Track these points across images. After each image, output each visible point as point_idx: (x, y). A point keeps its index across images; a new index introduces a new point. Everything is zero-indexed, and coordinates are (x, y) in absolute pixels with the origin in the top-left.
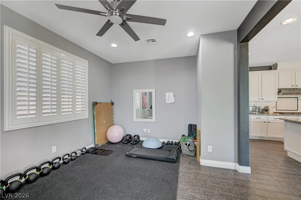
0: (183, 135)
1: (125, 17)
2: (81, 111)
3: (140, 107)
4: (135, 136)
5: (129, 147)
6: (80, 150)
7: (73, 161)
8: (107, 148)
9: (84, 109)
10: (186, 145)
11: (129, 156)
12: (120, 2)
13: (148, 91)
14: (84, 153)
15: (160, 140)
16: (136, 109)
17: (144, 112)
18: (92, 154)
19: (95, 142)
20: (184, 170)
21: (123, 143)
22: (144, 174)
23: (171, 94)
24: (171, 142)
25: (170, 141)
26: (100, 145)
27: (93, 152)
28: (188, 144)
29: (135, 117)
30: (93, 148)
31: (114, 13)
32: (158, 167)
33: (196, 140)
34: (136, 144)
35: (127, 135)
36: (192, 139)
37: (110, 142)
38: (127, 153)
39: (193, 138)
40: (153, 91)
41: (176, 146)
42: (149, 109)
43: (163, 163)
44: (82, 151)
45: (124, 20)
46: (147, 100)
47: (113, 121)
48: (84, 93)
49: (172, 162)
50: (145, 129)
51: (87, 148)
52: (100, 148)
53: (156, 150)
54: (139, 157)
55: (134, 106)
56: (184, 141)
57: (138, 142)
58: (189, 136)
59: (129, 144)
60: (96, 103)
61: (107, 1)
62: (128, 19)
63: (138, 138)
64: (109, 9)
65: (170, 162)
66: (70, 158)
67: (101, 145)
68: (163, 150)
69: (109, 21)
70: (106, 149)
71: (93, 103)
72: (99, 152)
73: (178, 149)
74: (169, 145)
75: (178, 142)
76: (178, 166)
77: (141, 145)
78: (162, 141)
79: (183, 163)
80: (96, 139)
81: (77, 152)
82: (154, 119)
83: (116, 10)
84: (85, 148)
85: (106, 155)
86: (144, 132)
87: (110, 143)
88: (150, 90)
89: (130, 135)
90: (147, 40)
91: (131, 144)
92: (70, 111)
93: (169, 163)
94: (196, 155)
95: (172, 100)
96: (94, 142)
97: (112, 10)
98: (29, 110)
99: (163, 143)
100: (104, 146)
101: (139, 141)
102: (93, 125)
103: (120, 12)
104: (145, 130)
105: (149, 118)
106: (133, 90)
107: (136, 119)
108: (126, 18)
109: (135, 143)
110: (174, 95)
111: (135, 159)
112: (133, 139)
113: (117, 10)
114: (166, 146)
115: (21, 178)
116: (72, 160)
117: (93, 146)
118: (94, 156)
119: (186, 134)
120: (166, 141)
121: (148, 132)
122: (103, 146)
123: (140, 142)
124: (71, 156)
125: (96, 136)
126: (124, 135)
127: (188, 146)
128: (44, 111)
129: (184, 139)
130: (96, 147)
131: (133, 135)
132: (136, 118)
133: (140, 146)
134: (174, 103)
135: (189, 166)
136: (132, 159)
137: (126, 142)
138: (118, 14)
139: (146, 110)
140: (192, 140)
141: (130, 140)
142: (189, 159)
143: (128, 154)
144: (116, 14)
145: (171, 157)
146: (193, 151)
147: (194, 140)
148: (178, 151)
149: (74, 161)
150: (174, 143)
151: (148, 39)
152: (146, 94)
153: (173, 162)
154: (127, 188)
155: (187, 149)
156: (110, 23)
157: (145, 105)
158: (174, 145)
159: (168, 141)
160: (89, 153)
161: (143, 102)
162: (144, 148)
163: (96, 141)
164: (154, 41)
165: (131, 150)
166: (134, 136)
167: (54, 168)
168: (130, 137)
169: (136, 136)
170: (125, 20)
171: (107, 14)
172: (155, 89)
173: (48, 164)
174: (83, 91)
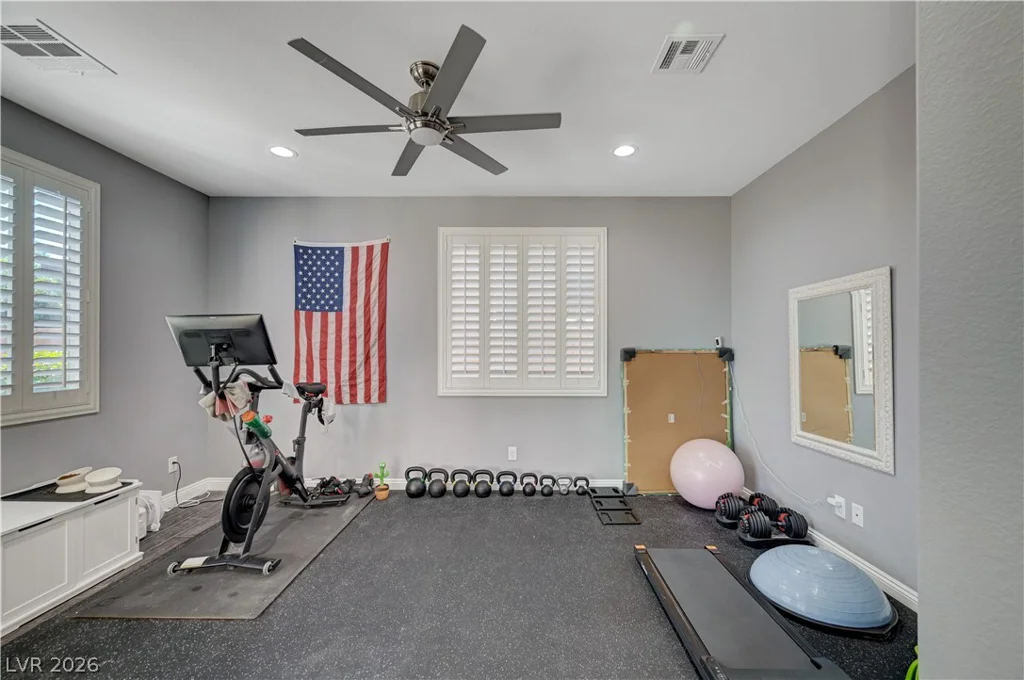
6: (571, 479)
11: (639, 561)
14: (580, 491)
18: (592, 501)
21: (717, 519)
26: (643, 490)
27: (596, 499)
29: (799, 425)
30: (616, 490)
38: (641, 547)
40: (877, 281)
44: (575, 486)
47: (725, 423)
51: (595, 483)
54: (651, 582)
60: (631, 353)
67: (650, 493)
70: (637, 510)
71: (622, 351)
72: (609, 505)
80: (626, 465)
81: (561, 482)
82: (884, 452)
84: (589, 480)
85: (606, 520)
88: (862, 280)
92: (548, 372)
98: (467, 363)
100: (653, 500)
106: (790, 291)
107: (799, 433)
109: (749, 538)
115: (446, 480)
121: (855, 520)
124: (542, 485)
125: (626, 458)
128: (492, 368)
137: (724, 521)
163: (626, 474)
172: (887, 271)
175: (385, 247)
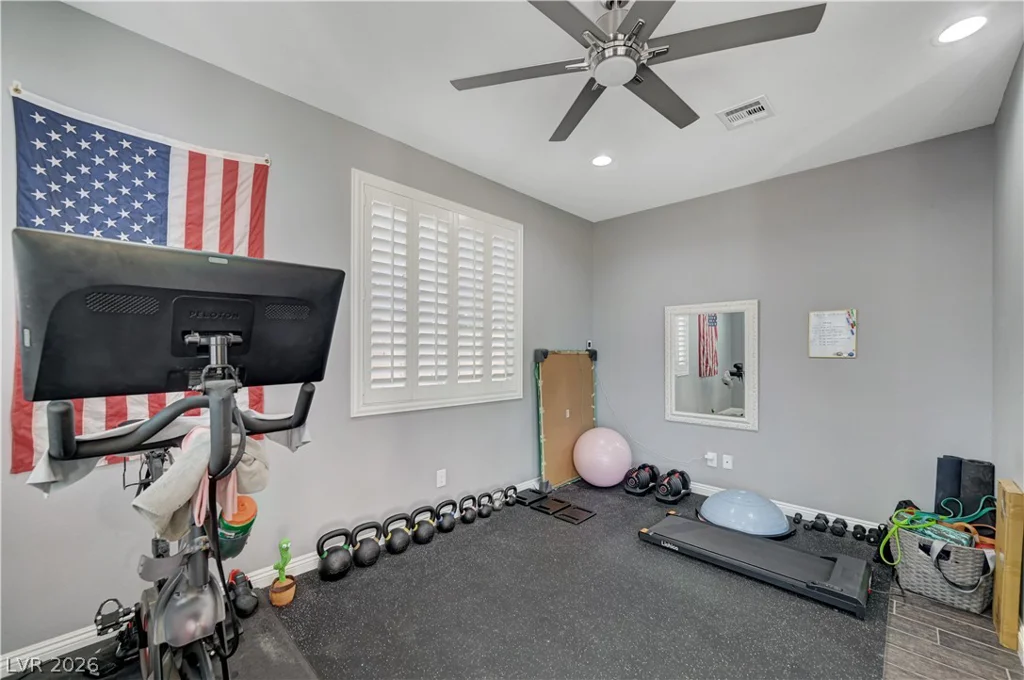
0: (905, 505)
1: (645, 55)
2: (503, 375)
3: (688, 368)
4: (673, 472)
5: (648, 509)
6: (502, 491)
7: (484, 520)
8: (573, 498)
9: (510, 370)
10: (922, 553)
11: (652, 542)
12: (628, 7)
13: (721, 308)
14: (511, 502)
15: (780, 505)
16: (677, 377)
17: (706, 391)
18: (532, 508)
19: (540, 475)
20: (913, 661)
21: (628, 492)
22: (709, 623)
23: (838, 320)
24: (836, 522)
25: (832, 517)
26: (554, 487)
27: (534, 505)
28: (937, 546)
29: (674, 408)
30: (533, 491)
31: (609, 53)
32: (774, 613)
33: (993, 536)
34: (674, 503)
35: (644, 467)
36: (967, 530)
37: (583, 480)
38: (645, 530)
39: (969, 527)
40: (749, 308)
41: (865, 544)
42: (728, 378)
43: (796, 602)
44: (506, 497)
45: (643, 64)
46: (719, 344)
47: (593, 413)
48: (511, 322)
49: (841, 610)
50: (713, 451)
51: (521, 488)
52: (555, 497)
53: (761, 541)
54: (687, 554)
55: (668, 365)
56: (910, 530)
57: (682, 498)
58: (939, 510)
59: (650, 499)
60: (545, 354)
61: (568, 3)
62: (657, 57)
63: (685, 483)
64: (591, 43)
65: (833, 607)
66: (476, 509)
67: (558, 485)
68: (794, 549)
69: (592, 81)
70: (573, 503)
71: (536, 352)
72: (554, 507)
73: (878, 560)
74: (827, 535)
75: (871, 530)
76: (881, 639)
77: (697, 513)
78: (791, 510)
79: (907, 630)
80: (543, 464)
81: (495, 497)
82: (751, 418)
83: (615, 39)
84: (515, 489)
85: (572, 520)
86: (709, 464)
87: (583, 484)
88: (734, 307)
89: (652, 468)
90: (728, 114)
91: (658, 499)
92: (478, 376)
93: (826, 611)
94: (988, 609)
95: (845, 343)
96: (537, 473)
97: (601, 44)
98: (393, 369)
99: (797, 520)
100: (567, 491)
101: (688, 494)
102: (535, 423)
103: (629, 39)
104: (710, 455)
105: (724, 412)
106: (667, 308)
107: (674, 412)
108: (650, 53)
109: (671, 498)
110: (854, 319)
111: (675, 557)
112: (665, 482)
113: (620, 36)
114: (810, 534)
115: (378, 536)
116: (480, 515)
117: (534, 484)
118: (540, 517)
119: (926, 500)
120: (809, 515)
121: (725, 466)
122: (564, 491)
123: (690, 497)
124: (480, 506)
125: (543, 457)
126: (633, 463)
127: (939, 557)
128: (421, 374)
129: (912, 522)
130: (544, 490)
131: (663, 471)
132: (677, 409)
133: (693, 513)
134: (851, 355)
135: (944, 654)
136: (663, 554)
137: (638, 491)
138: (621, 50)
139: (715, 381)
140: (966, 536)
141: (654, 486)
142: (946, 620)
143: (646, 534)
144: (615, 51)
145: (837, 589)
146: (972, 587)
147: (977, 538)
148: (875, 567)
149: (487, 520)
150: (851, 528)
151: (732, 108)
152: (713, 319)
153: (852, 614)
154: (648, 654)
155: (931, 570)
156: (595, 87)
157: (710, 362)
158: (849, 538)
159: (818, 517)
160: (523, 504)
161: (701, 352)
162: (708, 522)
163: (543, 473)
164: (755, 108)
165: (657, 522)
166: (669, 475)
167: (440, 529)
168: (654, 476)
169: (677, 474)
170: (645, 62)
171: (585, 64)
172: (756, 302)
173: (428, 514)
174: (510, 318)
175: (261, 173)
